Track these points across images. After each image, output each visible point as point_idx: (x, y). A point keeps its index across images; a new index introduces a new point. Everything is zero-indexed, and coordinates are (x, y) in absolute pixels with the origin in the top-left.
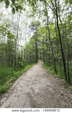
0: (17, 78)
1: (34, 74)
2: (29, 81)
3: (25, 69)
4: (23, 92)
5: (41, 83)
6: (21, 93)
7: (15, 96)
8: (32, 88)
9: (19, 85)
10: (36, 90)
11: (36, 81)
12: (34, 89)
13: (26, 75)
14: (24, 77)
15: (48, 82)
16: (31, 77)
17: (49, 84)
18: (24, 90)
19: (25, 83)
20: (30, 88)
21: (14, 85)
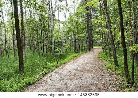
0: (51, 70)
1: (78, 67)
2: (66, 75)
3: (66, 60)
4: (53, 87)
5: (82, 80)
6: (50, 87)
7: (43, 89)
8: (66, 84)
9: (50, 78)
10: (71, 87)
11: (76, 76)
12: (69, 85)
13: (65, 68)
14: (61, 70)
15: (95, 79)
16: (70, 71)
17: (95, 81)
18: (55, 85)
19: (59, 77)
20: (64, 83)
21: (45, 78)
